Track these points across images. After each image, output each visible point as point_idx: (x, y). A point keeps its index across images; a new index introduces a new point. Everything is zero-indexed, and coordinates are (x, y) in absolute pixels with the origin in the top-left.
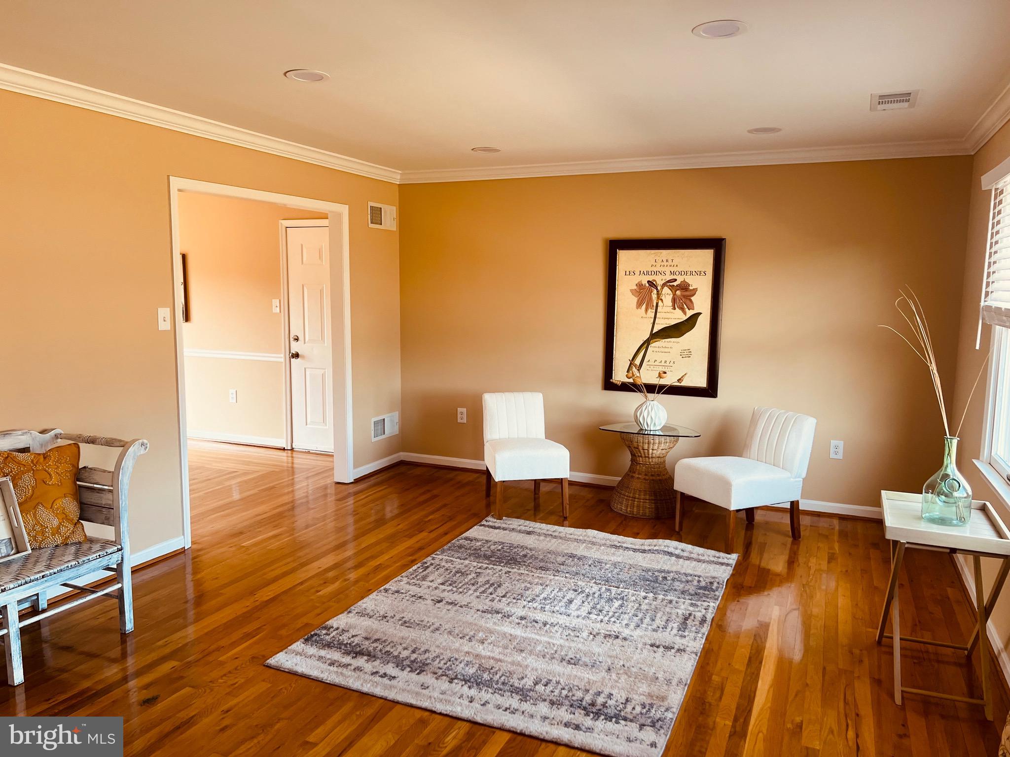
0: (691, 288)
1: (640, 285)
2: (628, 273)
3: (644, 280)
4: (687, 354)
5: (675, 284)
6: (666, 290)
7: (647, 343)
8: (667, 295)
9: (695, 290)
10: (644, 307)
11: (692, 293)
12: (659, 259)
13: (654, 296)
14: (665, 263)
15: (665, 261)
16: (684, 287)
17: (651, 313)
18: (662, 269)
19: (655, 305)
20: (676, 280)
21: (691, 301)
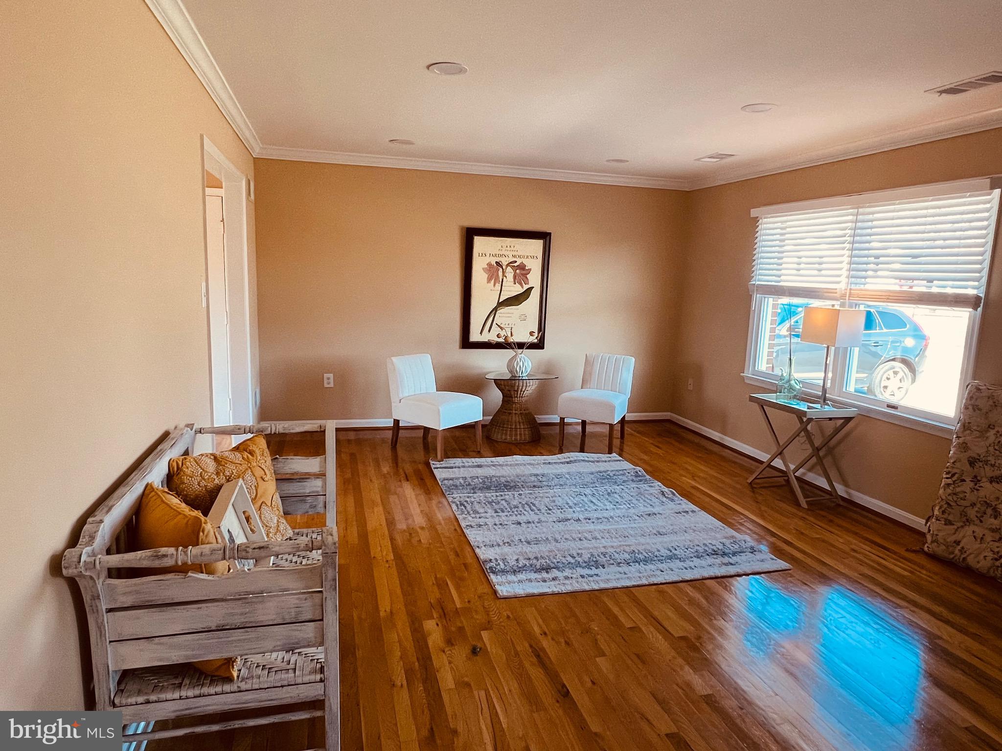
0: (527, 268)
1: (489, 265)
2: (481, 255)
3: (493, 261)
4: (523, 317)
5: (515, 264)
6: (509, 269)
7: (495, 310)
8: (510, 272)
9: (530, 270)
10: (493, 281)
11: (527, 272)
12: (504, 245)
13: (500, 273)
14: (508, 248)
15: (509, 247)
16: (522, 267)
17: (498, 286)
18: (506, 253)
19: (501, 280)
20: (516, 262)
21: (526, 278)
